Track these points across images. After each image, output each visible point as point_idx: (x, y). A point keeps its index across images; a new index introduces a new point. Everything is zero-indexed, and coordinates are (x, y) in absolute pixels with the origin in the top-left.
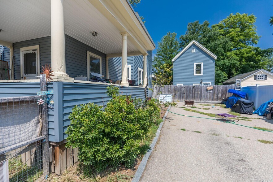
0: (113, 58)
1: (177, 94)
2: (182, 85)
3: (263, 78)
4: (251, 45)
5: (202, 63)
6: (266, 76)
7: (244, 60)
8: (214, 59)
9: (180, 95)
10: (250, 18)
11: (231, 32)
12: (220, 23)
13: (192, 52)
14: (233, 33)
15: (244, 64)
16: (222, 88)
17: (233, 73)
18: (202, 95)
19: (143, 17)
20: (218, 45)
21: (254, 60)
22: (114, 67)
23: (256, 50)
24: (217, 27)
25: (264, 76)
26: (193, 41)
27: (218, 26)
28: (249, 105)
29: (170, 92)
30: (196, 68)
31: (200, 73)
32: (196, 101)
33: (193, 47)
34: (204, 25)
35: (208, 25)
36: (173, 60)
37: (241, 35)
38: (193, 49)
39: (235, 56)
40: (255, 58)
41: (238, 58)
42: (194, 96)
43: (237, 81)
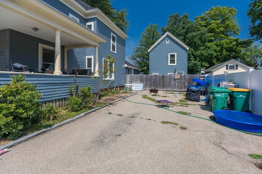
0: (74, 49)
1: (148, 83)
2: (158, 74)
3: (234, 68)
4: (234, 36)
5: (176, 54)
6: (237, 66)
7: (224, 51)
8: (187, 50)
9: (151, 84)
10: (231, 11)
11: (212, 24)
12: (203, 15)
13: (166, 43)
14: (214, 25)
15: (225, 54)
16: (188, 78)
17: (214, 63)
18: (170, 84)
19: (126, 10)
20: (196, 36)
21: (234, 50)
22: (75, 57)
23: (236, 41)
24: (199, 19)
25: (235, 66)
26: (167, 33)
27: (200, 17)
28: (196, 93)
29: (142, 81)
30: (170, 58)
31: (174, 63)
32: (165, 89)
33: (167, 38)
34: (184, 18)
35: (187, 18)
36: (149, 51)
37: (222, 26)
38: (167, 40)
39: (216, 47)
40: (236, 48)
41: (218, 48)
42: (164, 85)
43: (202, 70)
